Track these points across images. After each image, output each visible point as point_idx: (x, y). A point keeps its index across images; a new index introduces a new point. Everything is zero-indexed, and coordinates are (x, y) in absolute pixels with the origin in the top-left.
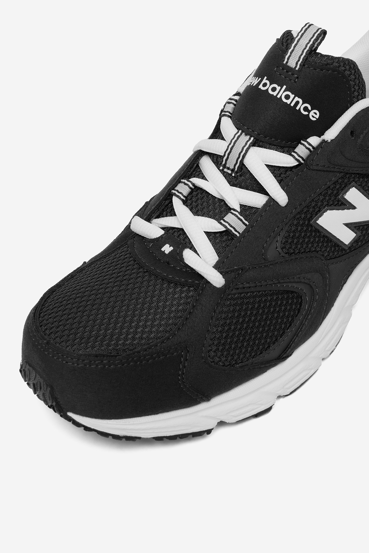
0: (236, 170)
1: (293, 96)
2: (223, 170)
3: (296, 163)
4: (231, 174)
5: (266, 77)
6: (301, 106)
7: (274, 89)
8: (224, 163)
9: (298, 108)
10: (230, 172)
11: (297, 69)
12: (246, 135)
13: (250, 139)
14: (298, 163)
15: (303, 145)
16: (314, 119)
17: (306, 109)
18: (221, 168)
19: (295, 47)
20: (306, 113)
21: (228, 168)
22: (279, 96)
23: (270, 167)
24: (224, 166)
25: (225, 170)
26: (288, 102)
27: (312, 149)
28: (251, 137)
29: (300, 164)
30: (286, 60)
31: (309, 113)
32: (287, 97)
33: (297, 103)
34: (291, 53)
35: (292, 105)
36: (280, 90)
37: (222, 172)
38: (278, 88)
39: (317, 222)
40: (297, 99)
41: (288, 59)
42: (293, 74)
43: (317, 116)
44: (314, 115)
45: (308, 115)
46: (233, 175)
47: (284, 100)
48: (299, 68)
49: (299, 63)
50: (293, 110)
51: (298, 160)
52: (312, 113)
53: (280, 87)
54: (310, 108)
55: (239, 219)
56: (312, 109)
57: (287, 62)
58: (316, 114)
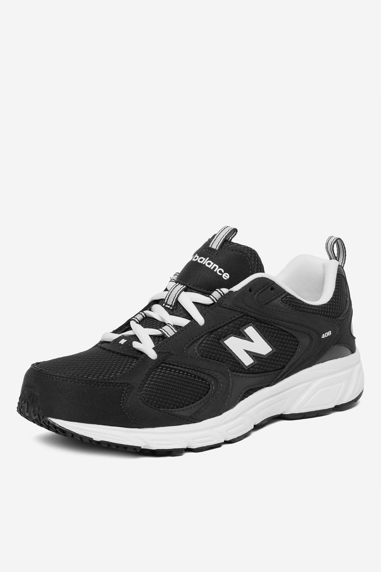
0: (173, 305)
1: (213, 263)
2: (165, 306)
3: (212, 302)
4: (170, 308)
5: (197, 254)
6: (218, 270)
7: (201, 260)
8: (166, 302)
9: (215, 271)
10: (169, 307)
11: (217, 249)
12: (181, 285)
13: (183, 287)
14: (213, 302)
15: (217, 291)
16: (226, 279)
17: (220, 272)
18: (164, 305)
19: (217, 237)
20: (221, 274)
21: (169, 305)
22: (204, 263)
23: (196, 303)
24: (166, 304)
25: (166, 306)
26: (209, 266)
27: (222, 294)
28: (184, 285)
29: (214, 303)
30: (211, 245)
31: (223, 274)
32: (209, 264)
33: (215, 267)
34: (214, 241)
35: (212, 268)
36: (205, 260)
37: (165, 307)
38: (204, 259)
39: (224, 342)
40: (215, 265)
41: (212, 244)
42: (214, 252)
43: (228, 277)
44: (226, 276)
45: (222, 275)
46: (171, 308)
47: (207, 265)
48: (218, 249)
49: (218, 246)
50: (212, 271)
51: (213, 300)
52: (224, 275)
53: (205, 259)
54: (223, 271)
55: (171, 328)
56: (224, 272)
57: (211, 246)
58: (227, 276)
